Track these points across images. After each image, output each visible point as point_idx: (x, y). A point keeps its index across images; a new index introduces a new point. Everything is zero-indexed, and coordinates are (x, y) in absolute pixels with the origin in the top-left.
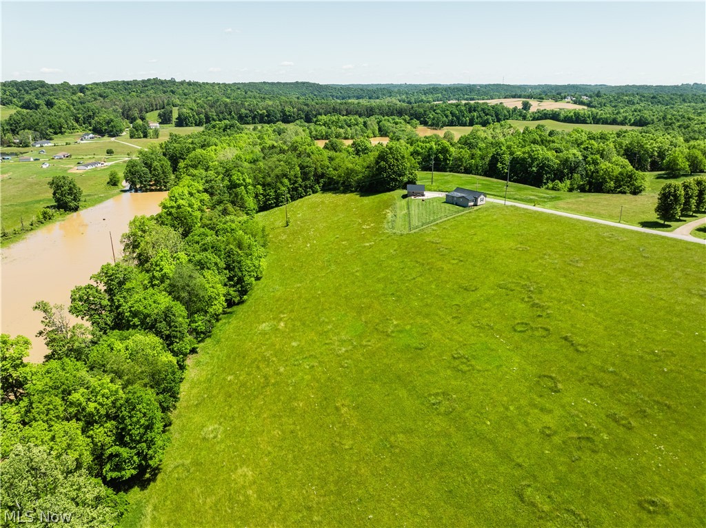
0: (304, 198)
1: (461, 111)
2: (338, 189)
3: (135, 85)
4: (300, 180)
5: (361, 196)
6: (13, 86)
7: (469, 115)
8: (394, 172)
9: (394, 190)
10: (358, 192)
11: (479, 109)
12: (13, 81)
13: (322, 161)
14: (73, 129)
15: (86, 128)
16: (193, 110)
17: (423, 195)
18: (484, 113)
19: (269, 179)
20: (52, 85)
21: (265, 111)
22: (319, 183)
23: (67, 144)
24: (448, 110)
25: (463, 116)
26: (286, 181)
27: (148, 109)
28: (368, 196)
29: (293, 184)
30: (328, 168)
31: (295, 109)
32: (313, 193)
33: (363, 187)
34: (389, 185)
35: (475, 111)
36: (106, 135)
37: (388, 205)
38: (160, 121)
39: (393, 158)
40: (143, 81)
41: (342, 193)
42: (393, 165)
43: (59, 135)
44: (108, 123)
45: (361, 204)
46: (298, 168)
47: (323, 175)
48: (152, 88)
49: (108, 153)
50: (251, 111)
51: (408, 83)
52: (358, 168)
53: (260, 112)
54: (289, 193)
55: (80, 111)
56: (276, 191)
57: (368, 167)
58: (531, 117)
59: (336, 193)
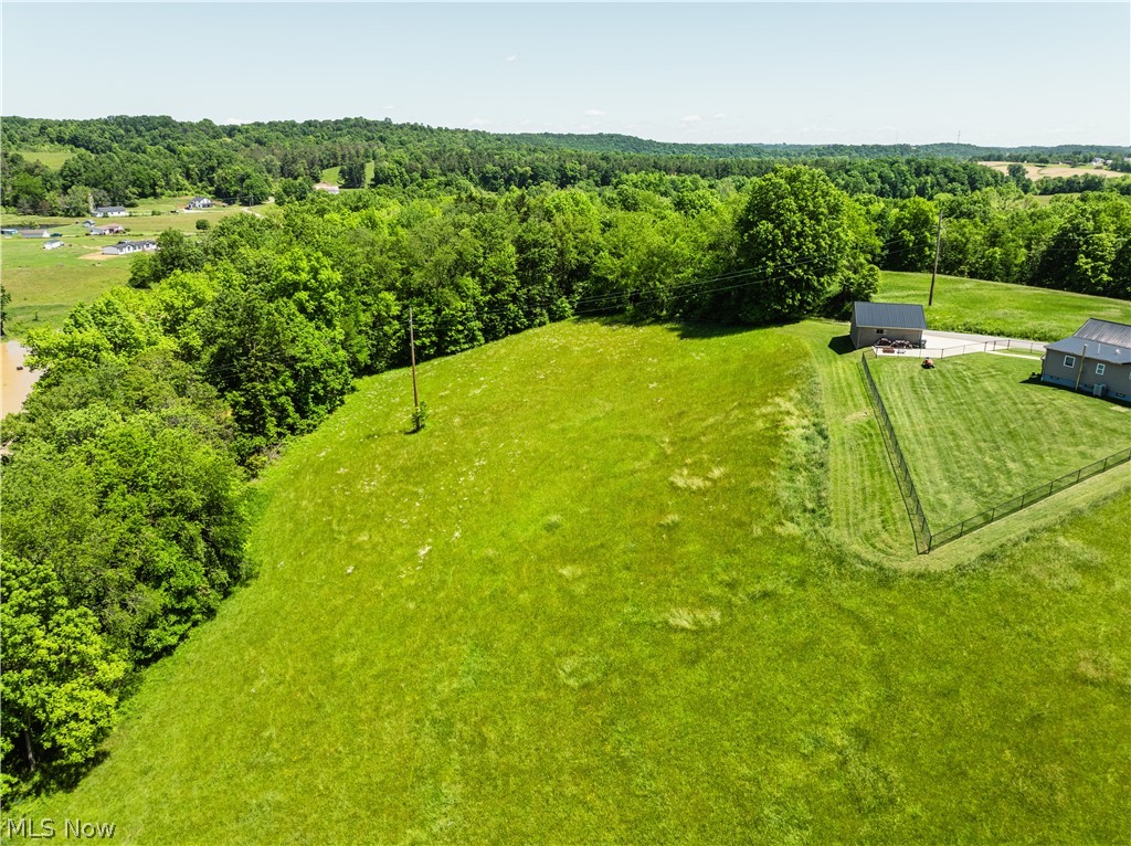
0: (521, 335)
1: (900, 173)
2: (622, 311)
3: (322, 127)
4: (513, 283)
5: (682, 337)
6: (120, 125)
7: (916, 180)
8: (802, 260)
9: (796, 320)
10: (678, 321)
11: (937, 170)
12: (121, 117)
13: (582, 231)
14: (178, 190)
15: (204, 188)
16: (400, 164)
17: (919, 344)
18: (946, 176)
19: (417, 277)
20: (181, 124)
21: (528, 168)
22: (569, 292)
23: (154, 213)
24: (873, 170)
25: (904, 183)
26: (470, 283)
27: (325, 162)
28: (708, 335)
29: (493, 292)
30: (598, 250)
31: (584, 166)
32: (553, 320)
33: (694, 306)
34: (781, 301)
35: (927, 173)
36: (238, 202)
37: (779, 376)
38: (343, 182)
39: (801, 209)
40: (336, 122)
41: (630, 323)
42: (799, 235)
43: (151, 199)
44: (242, 180)
45: (677, 364)
46: (512, 249)
47: (582, 271)
48: (349, 133)
49: (198, 227)
50: (503, 168)
51: (788, 143)
52: (683, 248)
53: (520, 170)
54: (478, 318)
55: (196, 158)
56: (438, 311)
57: (712, 247)
58: (1038, 188)
59: (610, 324)
